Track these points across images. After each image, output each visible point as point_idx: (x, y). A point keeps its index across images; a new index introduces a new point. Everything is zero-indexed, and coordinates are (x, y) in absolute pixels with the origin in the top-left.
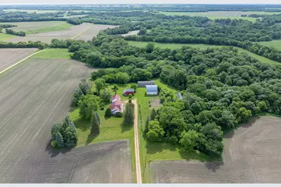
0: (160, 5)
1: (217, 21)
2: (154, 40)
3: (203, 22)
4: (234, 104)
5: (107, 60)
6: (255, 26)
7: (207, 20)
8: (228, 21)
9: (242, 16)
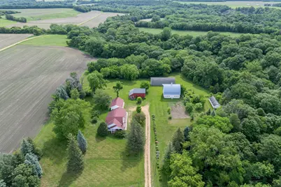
1: (239, 10)
3: (222, 11)
5: (110, 47)
7: (227, 9)
9: (265, 5)
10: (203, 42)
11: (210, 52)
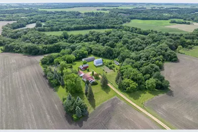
0: (33, 4)
1: (86, 14)
2: (60, 29)
3: (77, 15)
4: (152, 60)
6: (111, 16)
7: (79, 13)
8: (93, 14)
9: (97, 10)
10: (90, 37)
11: (96, 42)
